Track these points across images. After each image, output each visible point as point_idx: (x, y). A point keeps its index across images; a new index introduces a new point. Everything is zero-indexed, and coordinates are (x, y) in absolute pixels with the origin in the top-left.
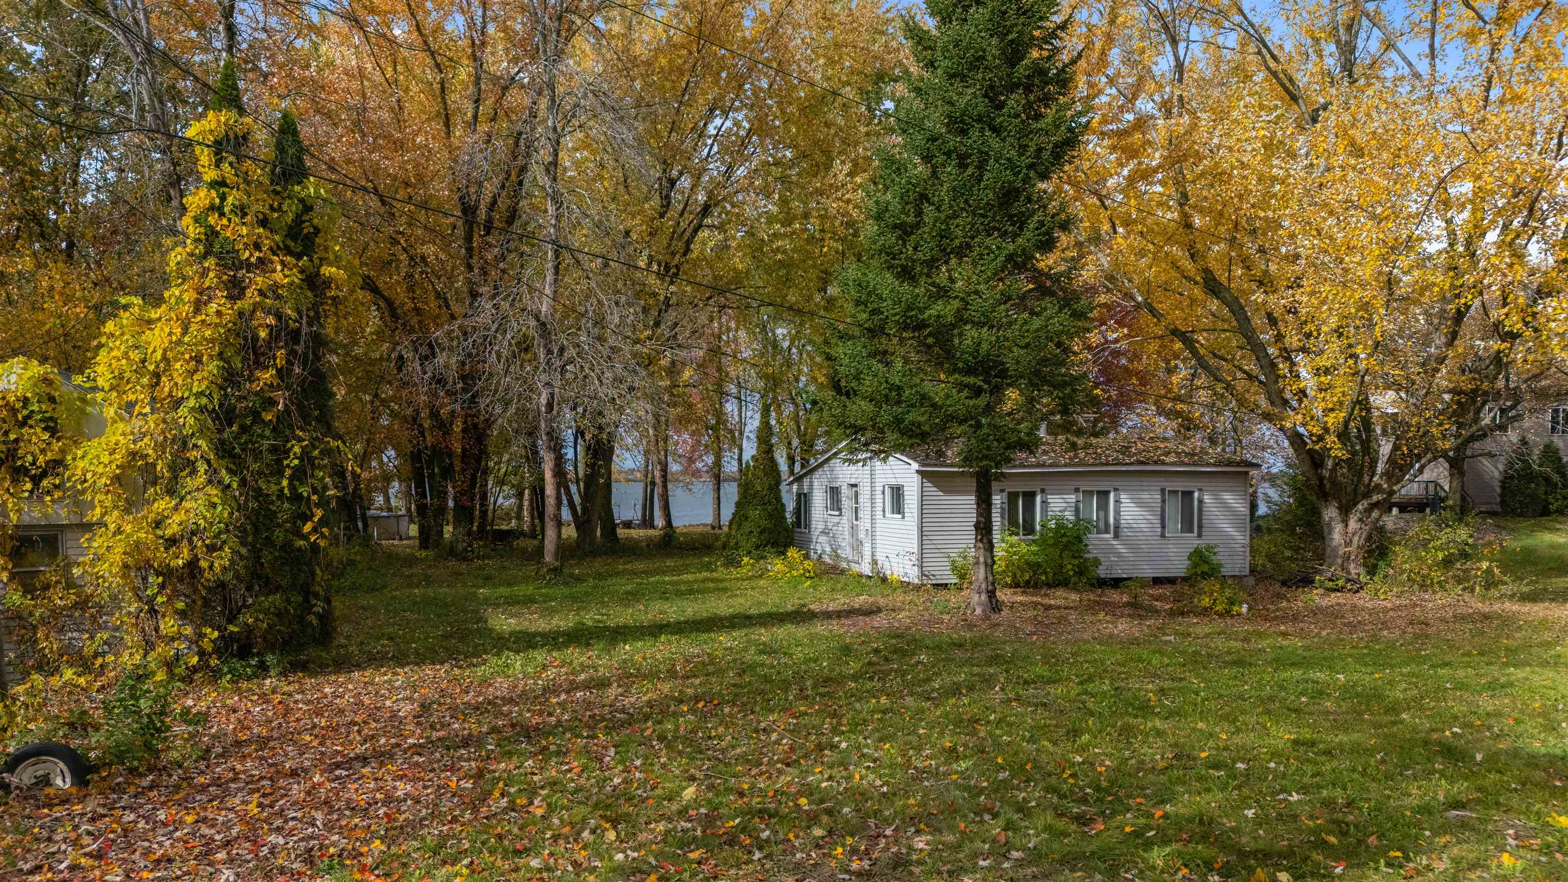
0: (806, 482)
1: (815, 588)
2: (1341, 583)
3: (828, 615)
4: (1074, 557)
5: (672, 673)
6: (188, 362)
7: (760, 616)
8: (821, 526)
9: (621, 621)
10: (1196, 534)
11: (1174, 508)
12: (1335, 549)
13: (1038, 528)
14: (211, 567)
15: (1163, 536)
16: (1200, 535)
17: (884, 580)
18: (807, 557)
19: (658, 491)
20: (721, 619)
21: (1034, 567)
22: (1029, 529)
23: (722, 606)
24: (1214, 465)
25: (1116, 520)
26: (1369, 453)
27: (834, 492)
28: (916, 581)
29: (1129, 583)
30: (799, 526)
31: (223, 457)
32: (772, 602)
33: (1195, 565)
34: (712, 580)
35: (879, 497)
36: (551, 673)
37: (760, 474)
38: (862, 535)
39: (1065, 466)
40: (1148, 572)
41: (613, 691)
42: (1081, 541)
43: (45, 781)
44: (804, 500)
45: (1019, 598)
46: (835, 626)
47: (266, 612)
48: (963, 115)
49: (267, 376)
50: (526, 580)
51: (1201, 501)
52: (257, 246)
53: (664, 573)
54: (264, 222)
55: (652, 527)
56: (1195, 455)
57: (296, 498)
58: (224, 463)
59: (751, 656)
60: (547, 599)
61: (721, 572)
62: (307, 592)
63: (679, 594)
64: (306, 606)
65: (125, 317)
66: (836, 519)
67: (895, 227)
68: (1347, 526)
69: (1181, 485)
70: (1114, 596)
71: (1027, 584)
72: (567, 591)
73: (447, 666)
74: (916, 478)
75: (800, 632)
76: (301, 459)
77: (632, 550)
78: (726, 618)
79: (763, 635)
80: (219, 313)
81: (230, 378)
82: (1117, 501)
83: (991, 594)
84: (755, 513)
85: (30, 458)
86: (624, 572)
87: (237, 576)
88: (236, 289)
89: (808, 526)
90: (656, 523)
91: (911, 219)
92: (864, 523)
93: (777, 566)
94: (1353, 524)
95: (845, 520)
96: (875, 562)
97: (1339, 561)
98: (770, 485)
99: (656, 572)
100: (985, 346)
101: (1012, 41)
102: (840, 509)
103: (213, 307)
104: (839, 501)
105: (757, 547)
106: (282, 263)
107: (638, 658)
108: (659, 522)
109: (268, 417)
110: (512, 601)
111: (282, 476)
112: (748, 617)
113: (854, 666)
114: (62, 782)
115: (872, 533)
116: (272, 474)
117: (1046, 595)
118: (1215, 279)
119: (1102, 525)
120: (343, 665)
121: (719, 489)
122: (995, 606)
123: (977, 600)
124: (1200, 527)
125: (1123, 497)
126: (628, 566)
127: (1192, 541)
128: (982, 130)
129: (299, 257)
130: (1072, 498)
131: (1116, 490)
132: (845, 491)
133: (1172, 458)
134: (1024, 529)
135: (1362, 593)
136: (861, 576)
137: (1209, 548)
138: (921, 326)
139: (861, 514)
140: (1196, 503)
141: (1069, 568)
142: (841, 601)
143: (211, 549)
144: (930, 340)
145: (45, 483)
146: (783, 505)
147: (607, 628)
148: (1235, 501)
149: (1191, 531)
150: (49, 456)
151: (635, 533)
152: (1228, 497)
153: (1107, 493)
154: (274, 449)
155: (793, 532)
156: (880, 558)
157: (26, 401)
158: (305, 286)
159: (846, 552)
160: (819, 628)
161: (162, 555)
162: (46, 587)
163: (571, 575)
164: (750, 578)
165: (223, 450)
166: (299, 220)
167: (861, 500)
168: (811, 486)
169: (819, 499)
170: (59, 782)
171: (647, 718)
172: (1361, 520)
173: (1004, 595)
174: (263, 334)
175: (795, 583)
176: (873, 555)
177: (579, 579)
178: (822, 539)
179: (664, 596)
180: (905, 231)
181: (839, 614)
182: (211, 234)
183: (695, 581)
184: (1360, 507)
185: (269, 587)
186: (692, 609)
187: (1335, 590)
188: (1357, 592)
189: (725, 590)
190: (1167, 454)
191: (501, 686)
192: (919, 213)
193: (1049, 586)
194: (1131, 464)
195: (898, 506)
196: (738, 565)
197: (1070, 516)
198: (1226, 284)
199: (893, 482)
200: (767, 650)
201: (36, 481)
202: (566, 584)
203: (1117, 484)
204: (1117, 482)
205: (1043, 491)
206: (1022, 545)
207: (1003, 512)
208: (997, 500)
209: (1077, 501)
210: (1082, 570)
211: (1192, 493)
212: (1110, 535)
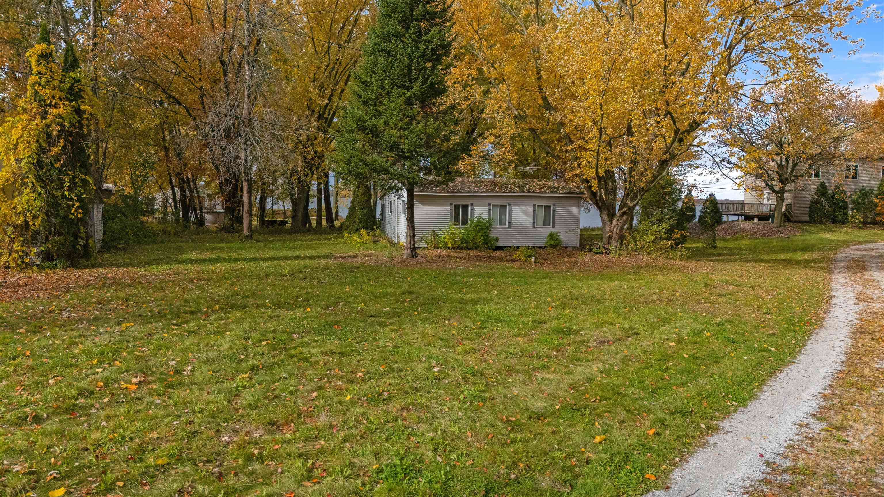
0: (384, 199)
2: (602, 250)
4: (483, 235)
8: (388, 220)
10: (551, 226)
11: (541, 213)
12: (606, 234)
13: (469, 222)
14: (34, 224)
15: (534, 227)
16: (553, 227)
17: (398, 245)
21: (462, 240)
22: (465, 222)
24: (562, 194)
25: (510, 219)
27: (390, 204)
31: (38, 182)
33: (550, 241)
35: (400, 206)
38: (395, 224)
39: (482, 192)
40: (526, 243)
42: (488, 228)
44: (384, 207)
47: (57, 243)
49: (57, 149)
52: (54, 98)
54: (56, 88)
58: (39, 184)
62: (76, 236)
64: (75, 242)
66: (391, 217)
68: (612, 223)
69: (544, 203)
70: (498, 254)
80: (37, 125)
81: (41, 150)
82: (510, 210)
84: (357, 213)
87: (45, 229)
88: (44, 115)
89: (385, 220)
92: (395, 219)
93: (354, 237)
94: (614, 222)
98: (365, 200)
102: (391, 212)
103: (35, 122)
104: (391, 208)
105: (358, 229)
106: (64, 104)
109: (57, 166)
115: (398, 224)
116: (58, 189)
119: (502, 221)
124: (554, 223)
125: (514, 208)
127: (549, 229)
129: (71, 101)
130: (487, 208)
132: (393, 203)
133: (542, 190)
134: (462, 222)
135: (611, 255)
137: (557, 233)
140: (552, 211)
141: (480, 240)
143: (34, 217)
148: (574, 210)
149: (549, 225)
153: (505, 206)
154: (59, 179)
155: (380, 222)
156: (399, 235)
158: (74, 113)
159: (392, 233)
161: (13, 219)
163: (256, 239)
165: (39, 178)
166: (72, 86)
167: (395, 207)
168: (386, 200)
169: (387, 207)
172: (618, 220)
174: (55, 133)
178: (388, 226)
187: (599, 253)
188: (608, 254)
190: (543, 187)
194: (519, 192)
195: (404, 211)
196: (343, 237)
197: (485, 216)
203: (510, 202)
204: (510, 201)
205: (472, 205)
206: (460, 230)
207: (451, 213)
208: (449, 208)
209: (490, 210)
210: (486, 242)
211: (550, 206)
212: (507, 226)
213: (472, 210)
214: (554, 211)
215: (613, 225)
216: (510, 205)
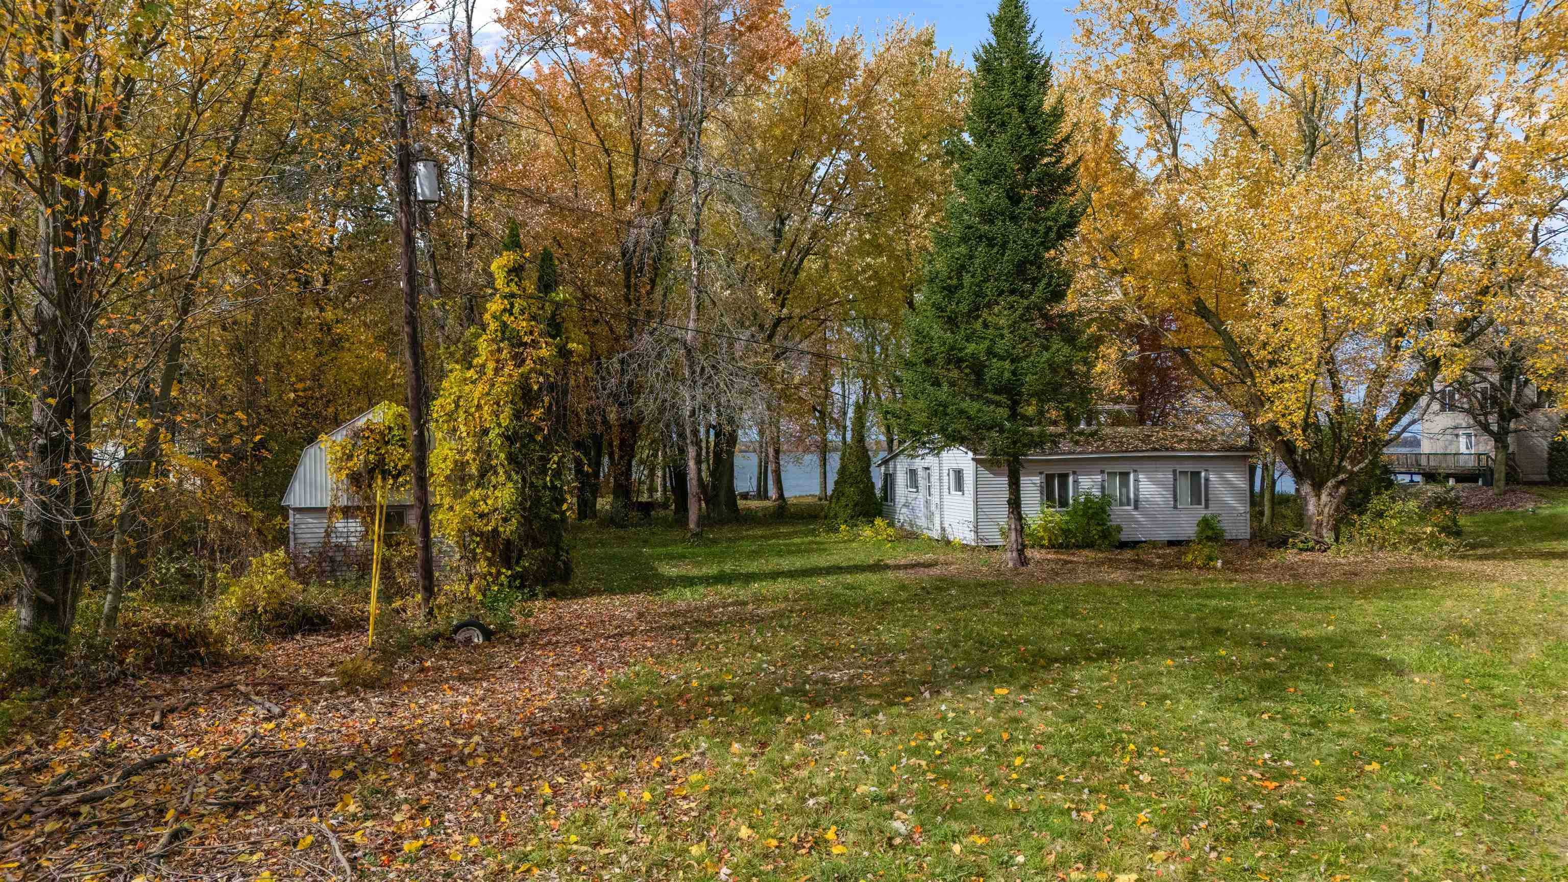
0: (891, 464)
1: (894, 549)
2: (1311, 544)
3: (898, 567)
4: (1098, 524)
5: (786, 598)
6: (492, 405)
7: (848, 567)
8: (903, 500)
9: (751, 570)
10: (1203, 506)
11: (1185, 485)
12: (1310, 518)
13: (1071, 502)
15: (1175, 507)
16: (1207, 507)
17: (948, 542)
18: (891, 524)
19: (771, 467)
20: (821, 569)
21: (1066, 532)
22: (1063, 503)
23: (821, 561)
24: (1217, 451)
25: (1136, 495)
26: (1340, 441)
27: (913, 473)
28: (973, 544)
29: (1143, 545)
30: (886, 500)
31: (512, 464)
32: (860, 558)
33: (1202, 531)
34: (816, 543)
35: (945, 478)
36: (710, 599)
37: (854, 459)
38: (933, 508)
39: (1091, 453)
40: (1163, 535)
41: (750, 607)
42: (1104, 511)
43: (469, 640)
44: (889, 480)
45: (1049, 556)
46: (901, 574)
47: (536, 559)
48: (991, 209)
49: (538, 413)
50: (675, 542)
51: (1207, 480)
52: (531, 333)
53: (778, 538)
54: (534, 318)
55: (766, 497)
56: (1204, 442)
57: (554, 488)
58: (513, 467)
59: (839, 590)
60: (695, 555)
61: (823, 537)
63: (790, 552)
64: (557, 556)
65: (452, 376)
66: (914, 495)
67: (944, 288)
68: (1319, 499)
69: (1190, 467)
70: (1128, 554)
71: (1061, 546)
72: (707, 550)
73: (642, 595)
74: (972, 464)
75: (874, 577)
76: (558, 464)
77: (751, 519)
78: (824, 568)
79: (849, 579)
80: (510, 375)
81: (517, 415)
82: (1136, 481)
83: (1021, 552)
84: (850, 491)
85: (392, 464)
86: (748, 537)
87: (519, 537)
88: (519, 360)
89: (893, 500)
90: (770, 494)
91: (955, 282)
92: (935, 499)
93: (867, 532)
94: (1324, 498)
95: (920, 496)
96: (943, 529)
97: (1314, 527)
98: (862, 468)
99: (774, 536)
100: (1007, 375)
101: (1027, 156)
102: (917, 487)
103: (506, 371)
104: (916, 481)
105: (852, 517)
106: (546, 343)
107: (764, 591)
108: (772, 492)
109: (539, 438)
110: (671, 557)
111: (546, 475)
112: (840, 568)
113: (903, 595)
114: (478, 639)
115: (941, 507)
117: (1073, 554)
118: (1205, 308)
119: (1124, 500)
120: (576, 594)
121: (825, 464)
122: (1023, 561)
123: (1009, 558)
124: (1207, 500)
125: (1141, 476)
126: (751, 533)
127: (1201, 512)
128: (1004, 221)
130: (1099, 478)
131: (1135, 471)
132: (921, 473)
133: (1183, 446)
134: (1060, 502)
135: (1329, 552)
136: (930, 539)
137: (1214, 517)
138: (960, 360)
139: (932, 490)
140: (1203, 481)
141: (1094, 531)
142: (912, 557)
143: (505, 520)
144: (967, 371)
145: (401, 479)
146: (873, 484)
147: (741, 574)
148: (1236, 478)
149: (1200, 503)
150: (404, 462)
151: (754, 504)
152: (1230, 476)
153: (1127, 474)
155: (881, 505)
156: (946, 525)
157: (390, 429)
158: (559, 356)
159: (922, 522)
160: (890, 575)
161: (479, 524)
162: (398, 544)
163: (709, 539)
164: (845, 542)
165: (513, 459)
166: (554, 315)
167: (932, 479)
168: (895, 467)
169: (901, 479)
170: (476, 640)
171: (772, 618)
172: (1330, 494)
173: (1034, 554)
174: (536, 387)
175: (879, 545)
176: (941, 523)
177: (714, 542)
178: (904, 510)
179: (780, 554)
180: (950, 291)
181: (906, 567)
182: (505, 325)
183: (802, 544)
184: (1329, 484)
185: (537, 544)
186: (799, 563)
187: (1307, 550)
188: (1325, 551)
189: (825, 550)
190: (1181, 441)
191: (681, 605)
192: (960, 278)
193: (1078, 547)
194: (1147, 451)
195: (960, 487)
196: (837, 531)
197: (1096, 492)
198: (1213, 310)
199: (955, 466)
200: (851, 587)
201: (395, 477)
202: (705, 545)
203: (1135, 467)
204: (1136, 465)
205: (1074, 473)
206: (1057, 516)
207: (1041, 488)
208: (1037, 480)
209: (1103, 481)
210: (1106, 534)
211: (1200, 473)
212: (1131, 508)
213: (1074, 482)
215: (1322, 500)
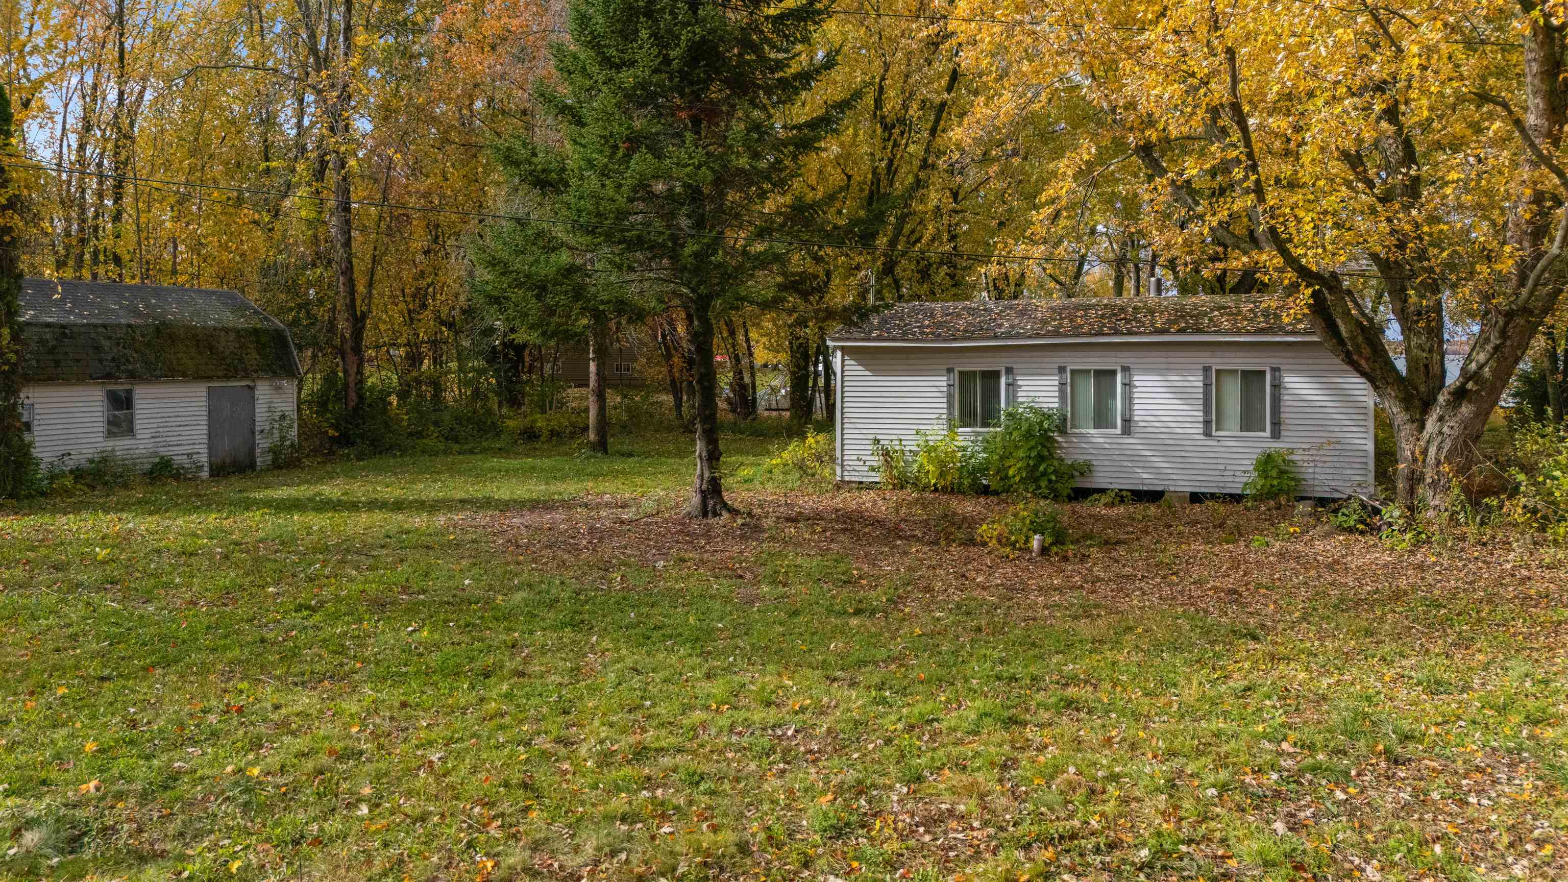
10: (1268, 433)
13: (1003, 417)
15: (1208, 434)
16: (1276, 434)
22: (989, 416)
25: (1128, 410)
40: (1183, 484)
42: (1062, 435)
51: (1273, 386)
69: (1239, 363)
82: (1128, 385)
83: (708, 494)
94: (1431, 425)
119: (1105, 418)
122: (710, 509)
124: (1276, 423)
125: (1139, 378)
127: (1262, 444)
130: (1053, 380)
134: (983, 418)
137: (1294, 454)
140: (1268, 388)
149: (1260, 429)
172: (1441, 419)
184: (1440, 398)
197: (1050, 403)
203: (1126, 361)
204: (1126, 358)
205: (1009, 371)
206: (976, 438)
207: (950, 396)
208: (942, 381)
209: (1062, 385)
211: (1263, 373)
212: (1119, 431)
213: (1008, 385)
214: (1277, 386)
215: (1425, 435)
216: (1126, 369)
